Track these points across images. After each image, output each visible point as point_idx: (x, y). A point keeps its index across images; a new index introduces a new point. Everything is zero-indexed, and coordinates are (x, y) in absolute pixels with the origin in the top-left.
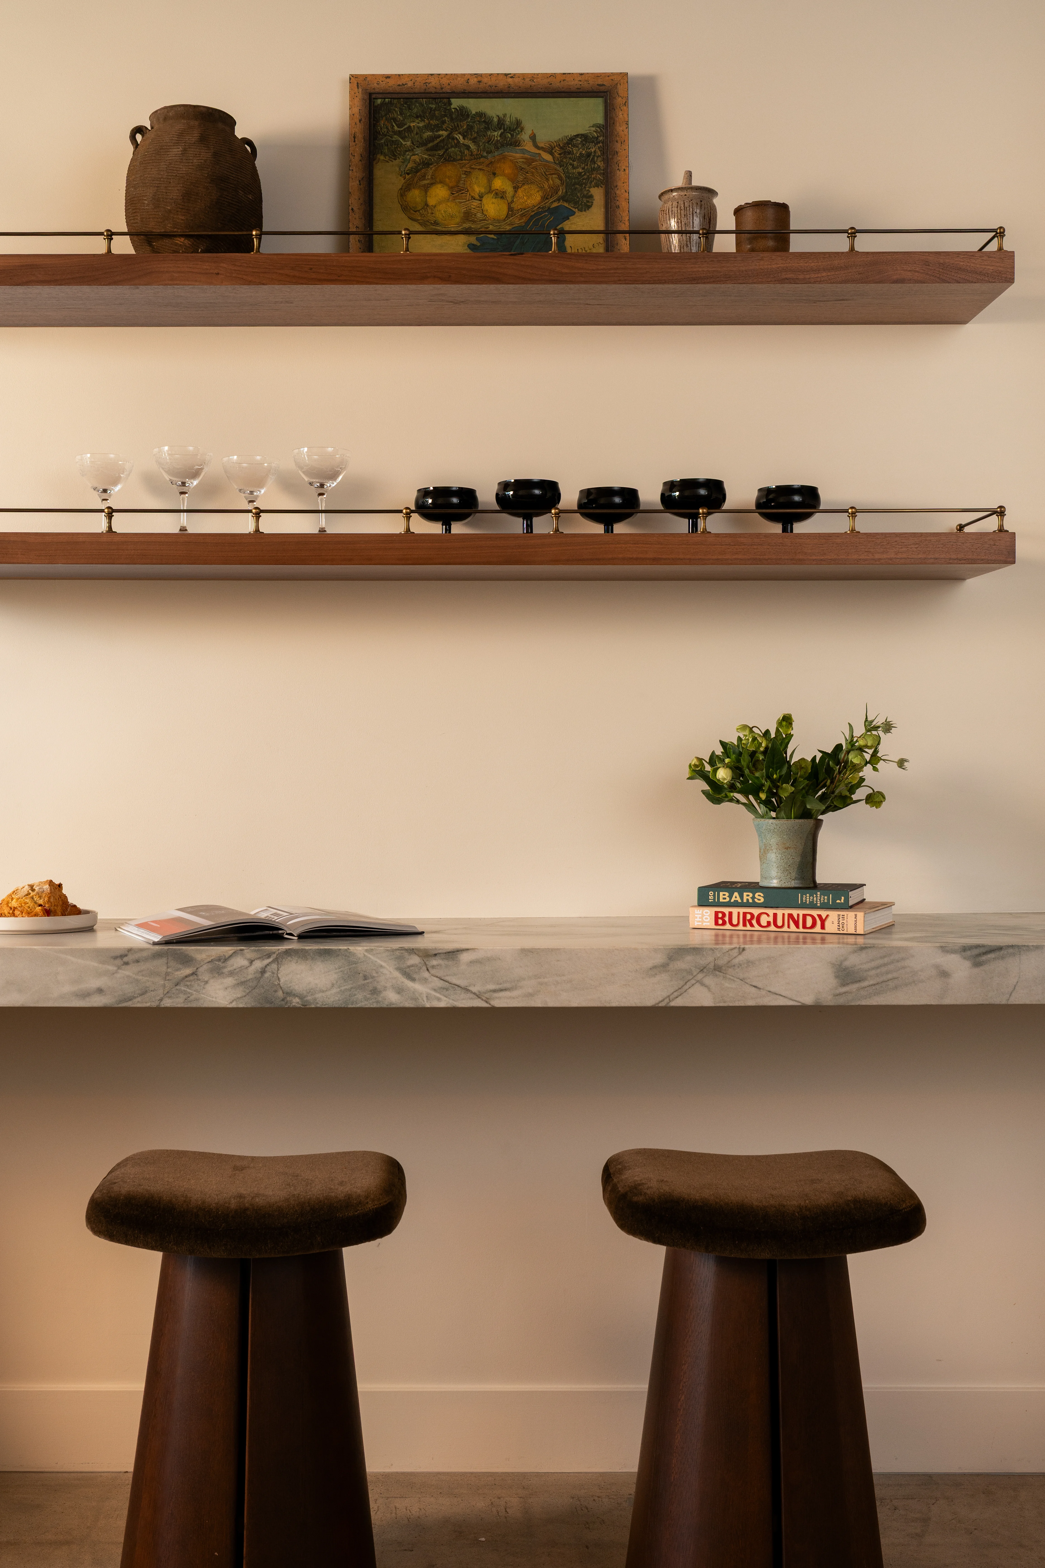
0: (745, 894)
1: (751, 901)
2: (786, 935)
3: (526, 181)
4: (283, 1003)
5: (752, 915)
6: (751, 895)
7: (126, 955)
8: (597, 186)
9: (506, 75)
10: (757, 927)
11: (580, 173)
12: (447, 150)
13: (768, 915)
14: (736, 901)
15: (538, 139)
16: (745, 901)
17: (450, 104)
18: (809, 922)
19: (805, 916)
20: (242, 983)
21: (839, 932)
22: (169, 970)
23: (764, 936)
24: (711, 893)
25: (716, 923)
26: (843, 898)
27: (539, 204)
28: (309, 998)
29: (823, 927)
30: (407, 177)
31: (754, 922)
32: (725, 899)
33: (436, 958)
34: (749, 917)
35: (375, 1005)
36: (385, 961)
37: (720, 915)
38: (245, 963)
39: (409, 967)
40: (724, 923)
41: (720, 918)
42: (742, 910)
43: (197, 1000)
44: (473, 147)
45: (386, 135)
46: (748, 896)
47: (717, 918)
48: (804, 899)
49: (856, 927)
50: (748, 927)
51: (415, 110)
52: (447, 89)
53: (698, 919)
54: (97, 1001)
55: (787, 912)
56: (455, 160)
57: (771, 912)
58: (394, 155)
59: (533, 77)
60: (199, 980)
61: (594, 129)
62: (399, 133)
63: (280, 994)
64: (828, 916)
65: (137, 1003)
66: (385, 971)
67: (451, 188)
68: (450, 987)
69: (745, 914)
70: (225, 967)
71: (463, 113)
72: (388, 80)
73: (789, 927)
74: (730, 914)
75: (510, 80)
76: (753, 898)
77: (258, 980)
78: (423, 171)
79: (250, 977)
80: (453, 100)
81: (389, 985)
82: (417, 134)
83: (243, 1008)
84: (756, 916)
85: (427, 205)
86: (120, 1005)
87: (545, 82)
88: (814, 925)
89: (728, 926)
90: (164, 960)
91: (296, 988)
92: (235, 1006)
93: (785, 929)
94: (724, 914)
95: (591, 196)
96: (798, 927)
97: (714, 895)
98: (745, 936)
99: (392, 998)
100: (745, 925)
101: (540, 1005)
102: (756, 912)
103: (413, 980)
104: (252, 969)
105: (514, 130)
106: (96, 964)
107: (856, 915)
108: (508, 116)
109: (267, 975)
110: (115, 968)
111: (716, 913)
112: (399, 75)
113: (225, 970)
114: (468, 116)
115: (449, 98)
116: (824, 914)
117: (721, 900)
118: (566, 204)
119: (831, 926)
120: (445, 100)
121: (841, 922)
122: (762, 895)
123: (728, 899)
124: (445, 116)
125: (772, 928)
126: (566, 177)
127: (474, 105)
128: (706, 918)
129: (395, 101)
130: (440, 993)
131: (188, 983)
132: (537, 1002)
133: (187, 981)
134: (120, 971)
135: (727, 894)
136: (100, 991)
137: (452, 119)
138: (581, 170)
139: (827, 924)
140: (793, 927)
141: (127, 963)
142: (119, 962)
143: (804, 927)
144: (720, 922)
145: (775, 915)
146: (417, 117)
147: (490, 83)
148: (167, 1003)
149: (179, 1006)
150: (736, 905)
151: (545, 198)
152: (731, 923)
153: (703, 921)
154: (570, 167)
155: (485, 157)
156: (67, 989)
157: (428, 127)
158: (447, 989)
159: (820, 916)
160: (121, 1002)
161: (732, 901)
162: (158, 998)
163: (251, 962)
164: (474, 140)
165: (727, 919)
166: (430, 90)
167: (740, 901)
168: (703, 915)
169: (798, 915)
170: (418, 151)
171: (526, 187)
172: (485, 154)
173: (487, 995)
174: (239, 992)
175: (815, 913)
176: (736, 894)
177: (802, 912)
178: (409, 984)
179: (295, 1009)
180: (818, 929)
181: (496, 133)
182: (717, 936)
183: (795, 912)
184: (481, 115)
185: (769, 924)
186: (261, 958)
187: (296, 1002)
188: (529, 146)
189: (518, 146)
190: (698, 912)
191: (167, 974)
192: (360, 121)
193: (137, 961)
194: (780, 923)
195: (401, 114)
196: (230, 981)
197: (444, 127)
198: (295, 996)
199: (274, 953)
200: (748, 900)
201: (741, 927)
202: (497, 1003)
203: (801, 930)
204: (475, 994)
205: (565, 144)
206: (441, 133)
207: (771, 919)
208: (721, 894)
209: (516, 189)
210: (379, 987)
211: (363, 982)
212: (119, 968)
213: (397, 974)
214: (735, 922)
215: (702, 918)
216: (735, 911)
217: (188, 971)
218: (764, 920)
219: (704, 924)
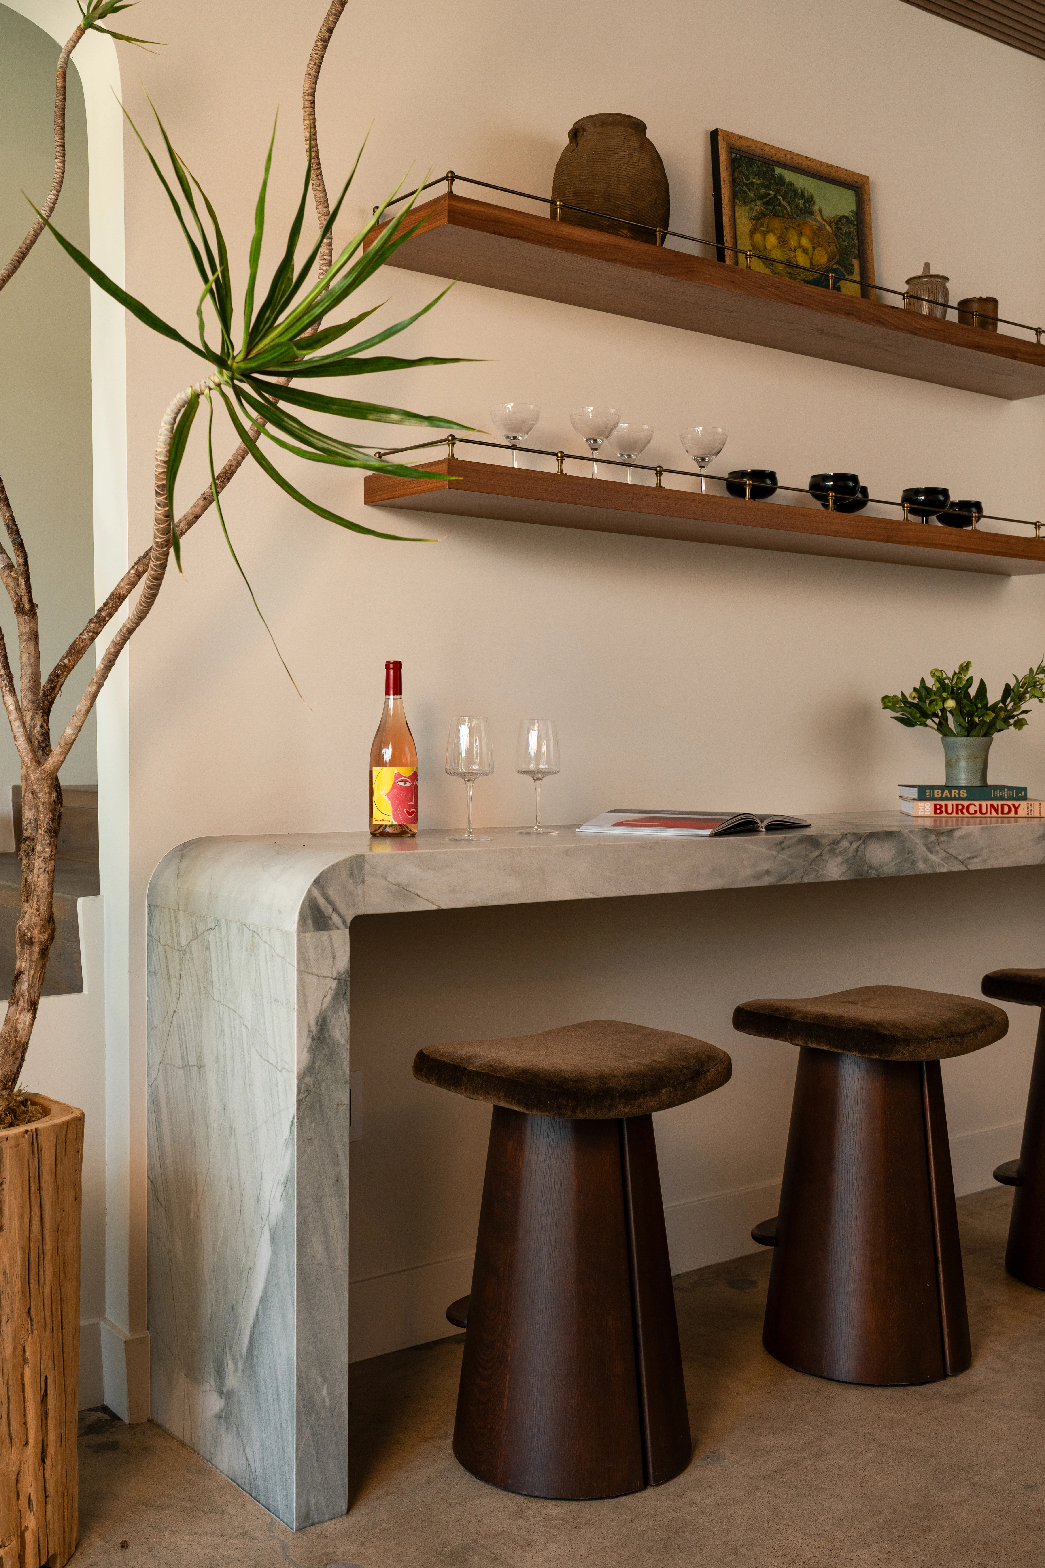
0: (953, 791)
1: (957, 796)
2: (988, 819)
3: (819, 245)
4: (867, 875)
5: (963, 806)
6: (957, 792)
7: (783, 842)
8: (855, 258)
9: (807, 158)
10: (966, 814)
11: (846, 246)
12: (774, 207)
13: (975, 806)
14: (946, 796)
15: (823, 212)
16: (953, 796)
17: (774, 171)
18: (1006, 809)
19: (1002, 806)
20: (846, 860)
21: (1028, 816)
22: (807, 853)
23: (972, 821)
24: (928, 791)
25: (935, 813)
26: (1023, 792)
27: (827, 263)
28: (881, 870)
29: (1016, 813)
30: (754, 222)
31: (965, 811)
32: (938, 795)
33: (943, 835)
34: (960, 807)
35: (913, 873)
36: (918, 839)
37: (938, 807)
38: (847, 844)
39: (930, 843)
40: (941, 812)
41: (939, 809)
42: (955, 803)
43: (822, 875)
44: (788, 209)
45: (739, 184)
46: (955, 792)
47: (935, 809)
48: (996, 794)
49: (1040, 812)
50: (960, 815)
51: (755, 169)
52: (774, 158)
53: (921, 810)
54: (766, 881)
55: (989, 803)
56: (779, 216)
57: (977, 803)
58: (745, 203)
59: (821, 164)
60: (823, 859)
61: (851, 214)
62: (746, 185)
63: (866, 868)
64: (1019, 805)
65: (789, 881)
66: (919, 847)
67: (778, 238)
68: (950, 857)
69: (957, 805)
70: (837, 849)
71: (781, 180)
72: (740, 140)
73: (991, 813)
74: (946, 805)
75: (808, 162)
76: (959, 794)
77: (854, 857)
78: (762, 220)
79: (850, 855)
80: (776, 168)
81: (920, 857)
82: (757, 189)
83: (847, 880)
84: (966, 806)
85: (765, 248)
86: (780, 883)
87: (827, 170)
88: (1010, 811)
89: (944, 814)
90: (804, 845)
91: (874, 862)
92: (842, 879)
93: (988, 815)
94: (941, 806)
95: (852, 266)
96: (997, 813)
97: (930, 792)
98: (957, 821)
99: (922, 867)
100: (957, 813)
101: (990, 867)
102: (966, 803)
103: (931, 852)
104: (851, 849)
105: (810, 202)
106: (765, 850)
107: (1040, 804)
108: (806, 189)
109: (859, 854)
110: (777, 853)
111: (935, 805)
112: (747, 138)
113: (838, 851)
114: (784, 183)
115: (773, 166)
116: (1017, 803)
117: (936, 796)
118: (840, 268)
119: (1022, 812)
120: (771, 166)
121: (1030, 808)
122: (965, 791)
123: (940, 795)
124: (772, 179)
125: (978, 814)
126: (840, 247)
127: (790, 177)
128: (928, 809)
129: (743, 158)
130: (944, 861)
131: (817, 863)
132: (989, 866)
133: (817, 861)
134: (779, 855)
135: (940, 791)
136: (768, 872)
137: (776, 183)
138: (847, 244)
139: (1019, 810)
140: (994, 814)
141: (783, 849)
142: (779, 848)
143: (1002, 813)
144: (938, 811)
145: (980, 806)
146: (756, 175)
147: (798, 161)
148: (806, 880)
149: (812, 881)
150: (946, 799)
151: (829, 260)
152: (947, 812)
153: (925, 812)
154: (841, 239)
155: (796, 219)
156: (749, 872)
157: (763, 185)
158: (948, 858)
159: (1014, 805)
160: (780, 880)
161: (944, 796)
162: (801, 876)
163: (851, 843)
164: (789, 203)
165: (943, 809)
166: (764, 156)
167: (949, 796)
168: (925, 807)
169: (998, 805)
170: (758, 203)
171: (819, 248)
172: (795, 217)
173: (966, 862)
174: (844, 869)
175: (1010, 803)
176: (946, 791)
177: (1000, 803)
178: (931, 856)
179: (874, 878)
180: (1012, 814)
181: (800, 201)
182: (935, 821)
183: (995, 803)
184: (791, 184)
185: (976, 812)
186: (856, 841)
187: (874, 874)
188: (818, 217)
189: (813, 215)
190: (921, 805)
191: (806, 856)
192: (727, 168)
193: (789, 847)
194: (984, 811)
195: (747, 170)
196: (839, 859)
197: (772, 188)
198: (873, 868)
199: (863, 836)
200: (955, 795)
201: (954, 815)
202: (972, 867)
203: (1000, 815)
204: (960, 861)
205: (837, 221)
206: (770, 192)
207: (977, 808)
208: (935, 791)
209: (814, 248)
210: (915, 859)
211: (908, 856)
212: (779, 853)
213: (924, 849)
214: (950, 811)
215: (924, 809)
216: (950, 803)
217: (817, 853)
218: (972, 809)
219: (926, 813)
